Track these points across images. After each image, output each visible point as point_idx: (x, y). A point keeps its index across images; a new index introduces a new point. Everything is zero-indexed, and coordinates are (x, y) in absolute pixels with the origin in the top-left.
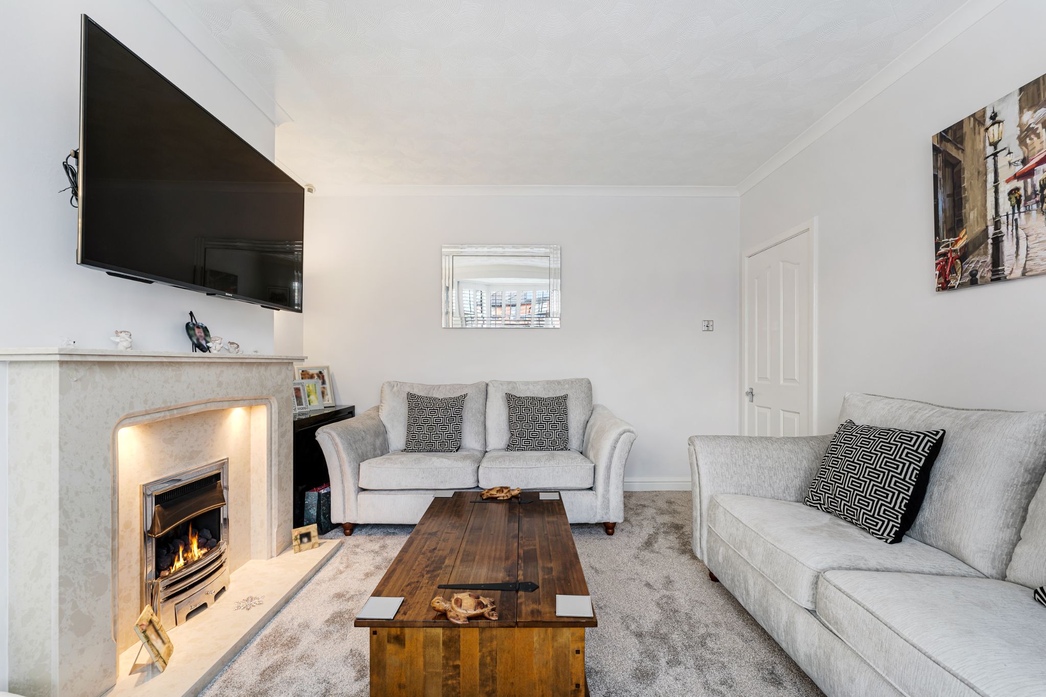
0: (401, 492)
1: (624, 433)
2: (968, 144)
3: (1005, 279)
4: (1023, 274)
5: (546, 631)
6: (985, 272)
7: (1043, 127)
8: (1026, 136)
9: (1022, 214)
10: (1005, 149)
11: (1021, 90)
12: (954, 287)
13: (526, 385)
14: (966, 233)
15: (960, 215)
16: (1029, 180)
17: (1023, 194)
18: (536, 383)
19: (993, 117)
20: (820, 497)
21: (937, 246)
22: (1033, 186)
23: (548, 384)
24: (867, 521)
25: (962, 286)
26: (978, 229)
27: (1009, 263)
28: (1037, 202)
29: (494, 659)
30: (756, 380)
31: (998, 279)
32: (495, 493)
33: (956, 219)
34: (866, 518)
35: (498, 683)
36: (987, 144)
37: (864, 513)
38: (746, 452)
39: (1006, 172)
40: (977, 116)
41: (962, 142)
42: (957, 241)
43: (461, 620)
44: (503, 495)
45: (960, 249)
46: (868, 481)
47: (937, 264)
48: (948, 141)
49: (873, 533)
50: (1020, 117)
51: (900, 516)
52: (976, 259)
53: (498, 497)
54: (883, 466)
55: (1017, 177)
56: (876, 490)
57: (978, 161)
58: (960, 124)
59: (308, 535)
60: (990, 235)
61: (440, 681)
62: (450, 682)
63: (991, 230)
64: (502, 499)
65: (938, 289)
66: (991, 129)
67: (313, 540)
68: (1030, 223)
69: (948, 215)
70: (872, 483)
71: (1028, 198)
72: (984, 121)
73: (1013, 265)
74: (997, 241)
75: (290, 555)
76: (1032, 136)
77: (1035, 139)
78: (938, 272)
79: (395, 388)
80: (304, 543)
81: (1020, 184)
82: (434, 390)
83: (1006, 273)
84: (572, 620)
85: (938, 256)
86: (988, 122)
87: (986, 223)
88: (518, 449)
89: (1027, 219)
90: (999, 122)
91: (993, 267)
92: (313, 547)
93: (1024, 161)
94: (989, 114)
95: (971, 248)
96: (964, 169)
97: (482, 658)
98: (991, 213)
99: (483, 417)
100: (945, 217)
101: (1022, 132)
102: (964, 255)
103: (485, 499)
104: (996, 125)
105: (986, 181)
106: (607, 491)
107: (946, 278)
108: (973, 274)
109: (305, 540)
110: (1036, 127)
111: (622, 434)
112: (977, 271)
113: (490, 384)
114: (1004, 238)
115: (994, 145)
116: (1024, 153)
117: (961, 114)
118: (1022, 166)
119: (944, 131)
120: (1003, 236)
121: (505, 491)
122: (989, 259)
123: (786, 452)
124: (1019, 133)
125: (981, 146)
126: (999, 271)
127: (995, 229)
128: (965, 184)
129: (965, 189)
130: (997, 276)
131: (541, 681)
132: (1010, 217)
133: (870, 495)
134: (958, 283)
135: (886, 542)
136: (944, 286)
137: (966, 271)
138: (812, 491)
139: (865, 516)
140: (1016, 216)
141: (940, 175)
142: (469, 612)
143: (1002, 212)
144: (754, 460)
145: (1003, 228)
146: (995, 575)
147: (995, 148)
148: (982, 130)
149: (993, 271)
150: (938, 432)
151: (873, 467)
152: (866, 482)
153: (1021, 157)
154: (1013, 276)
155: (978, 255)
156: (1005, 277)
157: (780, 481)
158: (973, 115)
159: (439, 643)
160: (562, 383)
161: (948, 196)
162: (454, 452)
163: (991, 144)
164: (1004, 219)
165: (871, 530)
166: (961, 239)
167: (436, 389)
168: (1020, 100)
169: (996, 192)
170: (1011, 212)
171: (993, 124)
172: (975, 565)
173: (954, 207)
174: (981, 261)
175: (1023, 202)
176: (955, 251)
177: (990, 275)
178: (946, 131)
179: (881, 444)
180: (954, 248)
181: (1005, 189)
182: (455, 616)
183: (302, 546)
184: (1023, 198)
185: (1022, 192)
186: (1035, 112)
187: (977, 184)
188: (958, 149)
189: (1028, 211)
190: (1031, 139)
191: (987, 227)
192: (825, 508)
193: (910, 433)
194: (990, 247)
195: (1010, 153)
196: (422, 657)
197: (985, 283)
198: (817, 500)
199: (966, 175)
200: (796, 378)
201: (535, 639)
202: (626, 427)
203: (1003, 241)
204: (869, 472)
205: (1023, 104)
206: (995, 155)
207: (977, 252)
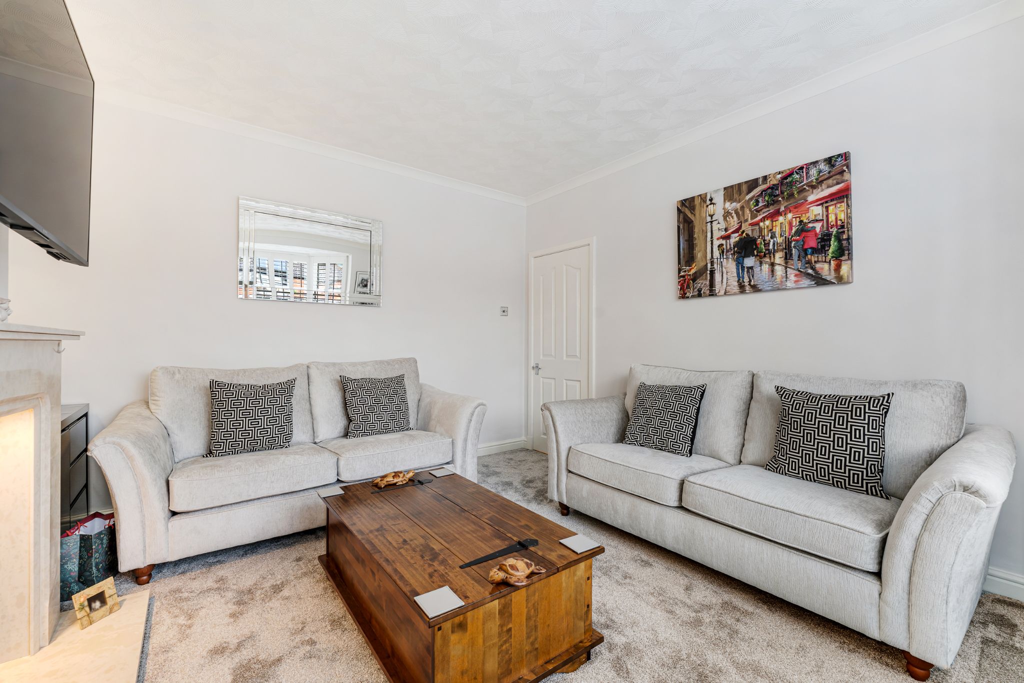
0: (238, 505)
1: (478, 407)
2: (697, 212)
3: (716, 295)
4: (725, 294)
5: (570, 570)
6: (706, 290)
7: (735, 213)
8: (727, 216)
9: (725, 259)
10: (716, 220)
11: (725, 189)
12: (689, 297)
13: (354, 367)
14: (696, 265)
15: (693, 254)
16: (728, 241)
17: (725, 248)
18: (364, 364)
19: (711, 200)
20: (637, 436)
21: (680, 270)
22: (730, 245)
23: (377, 364)
24: (674, 446)
25: (693, 297)
26: (702, 264)
27: (718, 287)
28: (732, 254)
29: (536, 610)
30: (541, 357)
31: (712, 295)
32: (392, 479)
33: (691, 256)
34: (673, 444)
35: (539, 630)
36: (708, 215)
37: (671, 441)
38: (583, 411)
39: (717, 234)
40: (702, 197)
41: (694, 211)
42: (691, 269)
43: (525, 582)
44: (400, 479)
45: (692, 274)
46: (671, 420)
47: (679, 282)
48: (686, 207)
49: (678, 453)
50: (724, 204)
51: (690, 439)
52: (701, 282)
53: (397, 483)
54: (678, 409)
55: (723, 238)
56: (676, 425)
57: (703, 224)
58: (693, 198)
59: (100, 597)
60: (709, 269)
61: (496, 651)
62: (504, 647)
63: (709, 266)
64: (401, 483)
65: (680, 298)
66: (709, 206)
67: (110, 602)
68: (728, 265)
69: (686, 252)
70: (673, 421)
71: (727, 251)
72: (706, 200)
73: (720, 288)
74: (712, 273)
75: (73, 634)
76: (730, 217)
77: (731, 219)
78: (679, 287)
79: (177, 376)
80: (95, 610)
81: (724, 242)
82: (238, 375)
83: (717, 292)
84: (590, 552)
85: (680, 277)
86: (708, 202)
87: (706, 261)
88: (362, 435)
89: (727, 262)
90: (714, 204)
91: (710, 287)
92: (111, 611)
93: (726, 230)
94: (708, 198)
95: (698, 274)
96: (695, 226)
97: (528, 612)
98: (709, 256)
99: (308, 404)
100: (684, 253)
101: (725, 213)
102: (694, 279)
103: (384, 487)
104: (712, 205)
105: (706, 236)
106: (464, 462)
107: (684, 291)
108: (699, 291)
109: (97, 604)
110: (732, 212)
111: (476, 408)
112: (702, 289)
113: (312, 366)
114: (716, 271)
115: (711, 216)
116: (726, 225)
117: (694, 193)
118: (724, 232)
119: (684, 200)
120: (715, 270)
121: (401, 475)
122: (708, 283)
123: (605, 409)
124: (723, 213)
125: (705, 215)
126: (713, 290)
127: (711, 266)
128: (696, 236)
129: (696, 239)
130: (712, 293)
131: (567, 614)
132: (719, 259)
133: (673, 429)
134: (691, 295)
135: (687, 456)
136: (683, 296)
137: (695, 289)
138: (630, 433)
139: (672, 443)
140: (722, 259)
141: (681, 227)
142: (526, 572)
143: (715, 257)
144: (589, 416)
145: (715, 266)
146: (735, 463)
147: (712, 219)
148: (705, 206)
149: (710, 290)
150: (704, 386)
151: (673, 411)
152: (669, 421)
153: (725, 227)
154: (720, 294)
155: (702, 279)
156: (716, 294)
157: (604, 430)
158: (700, 195)
159: (495, 614)
160: (391, 363)
161: (686, 241)
162: (287, 447)
163: (709, 216)
164: (715, 260)
165: (677, 451)
166: (693, 268)
167: (241, 375)
168: (724, 194)
169: (712, 244)
170: (719, 257)
171: (711, 204)
172: (727, 461)
173: (689, 248)
174: (703, 283)
175: (725, 252)
176: (690, 275)
177: (708, 292)
178: (685, 200)
179: (675, 395)
180: (689, 274)
181: (716, 243)
182: (517, 580)
183: (94, 615)
184: (725, 251)
185: (725, 247)
186: (731, 204)
187: (702, 238)
188: (692, 213)
189: (727, 258)
190: (729, 218)
191: (707, 263)
192: (640, 443)
193: (690, 387)
194: (708, 275)
195: (719, 223)
196: (482, 634)
197: (706, 296)
198: (635, 439)
199: (696, 230)
200: (577, 355)
201: (563, 579)
202: (480, 401)
203: (715, 273)
204: (671, 414)
205: (726, 198)
206: (711, 222)
207: (701, 278)
